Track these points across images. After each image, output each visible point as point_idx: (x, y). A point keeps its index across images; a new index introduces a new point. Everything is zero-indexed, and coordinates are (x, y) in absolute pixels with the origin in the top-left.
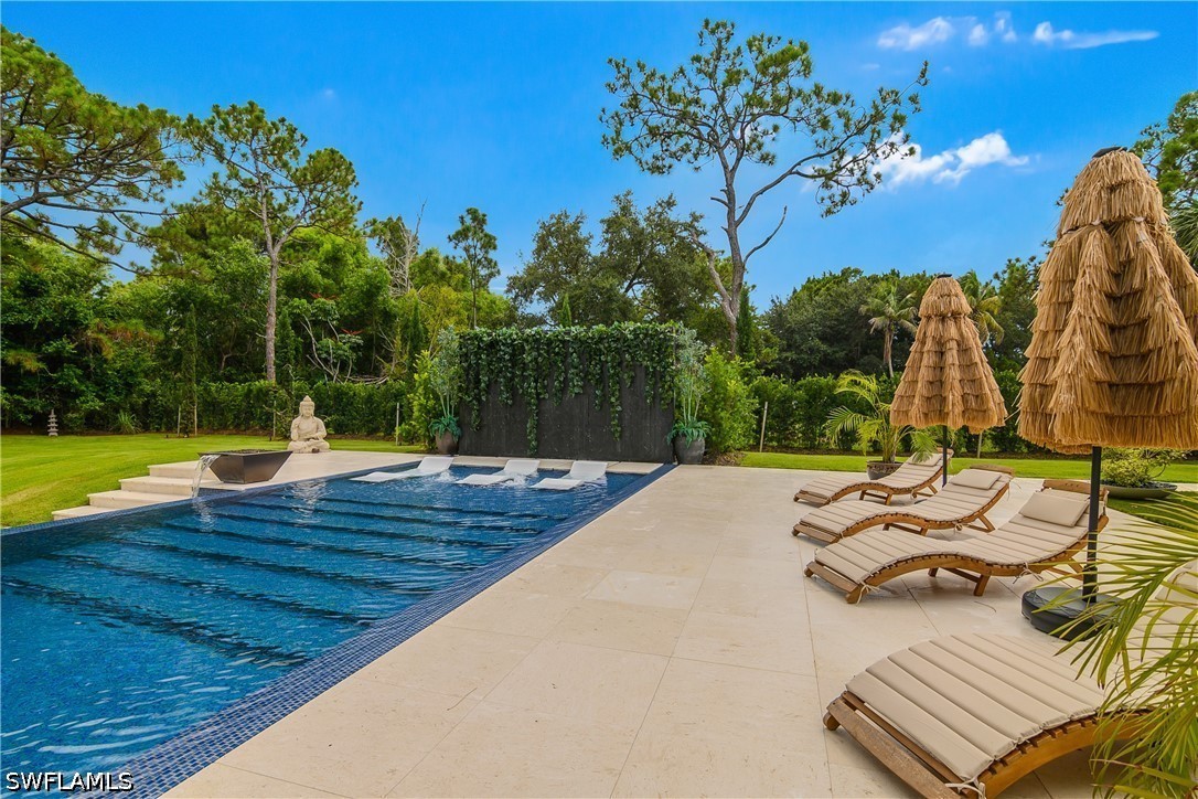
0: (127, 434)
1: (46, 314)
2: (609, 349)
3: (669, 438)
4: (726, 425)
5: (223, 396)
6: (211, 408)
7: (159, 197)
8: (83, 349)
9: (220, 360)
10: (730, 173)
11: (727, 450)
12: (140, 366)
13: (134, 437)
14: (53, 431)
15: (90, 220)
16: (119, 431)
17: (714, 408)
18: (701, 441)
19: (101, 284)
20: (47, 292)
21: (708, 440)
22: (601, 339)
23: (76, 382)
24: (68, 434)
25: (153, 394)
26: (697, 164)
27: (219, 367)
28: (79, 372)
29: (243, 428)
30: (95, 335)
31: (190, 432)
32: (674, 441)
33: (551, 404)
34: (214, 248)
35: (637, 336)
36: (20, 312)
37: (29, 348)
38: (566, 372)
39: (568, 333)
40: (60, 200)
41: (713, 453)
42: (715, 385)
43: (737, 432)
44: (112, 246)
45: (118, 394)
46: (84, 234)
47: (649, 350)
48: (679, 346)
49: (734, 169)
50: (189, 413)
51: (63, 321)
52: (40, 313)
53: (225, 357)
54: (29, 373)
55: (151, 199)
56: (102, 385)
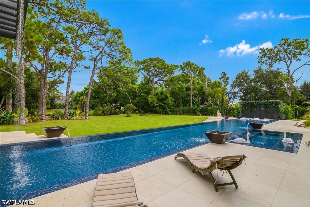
0: (170, 115)
2: (268, 104)
3: (278, 116)
4: (288, 115)
10: (288, 67)
11: (289, 118)
14: (162, 114)
17: (286, 112)
18: (284, 117)
20: (163, 94)
21: (285, 117)
22: (266, 103)
23: (166, 107)
24: (164, 114)
26: (280, 62)
30: (168, 100)
31: (181, 114)
32: (279, 117)
33: (258, 111)
35: (273, 102)
38: (261, 107)
39: (261, 102)
41: (286, 118)
42: (286, 109)
43: (290, 116)
47: (275, 104)
48: (280, 103)
49: (289, 65)
51: (166, 98)
52: (163, 97)
54: (162, 106)
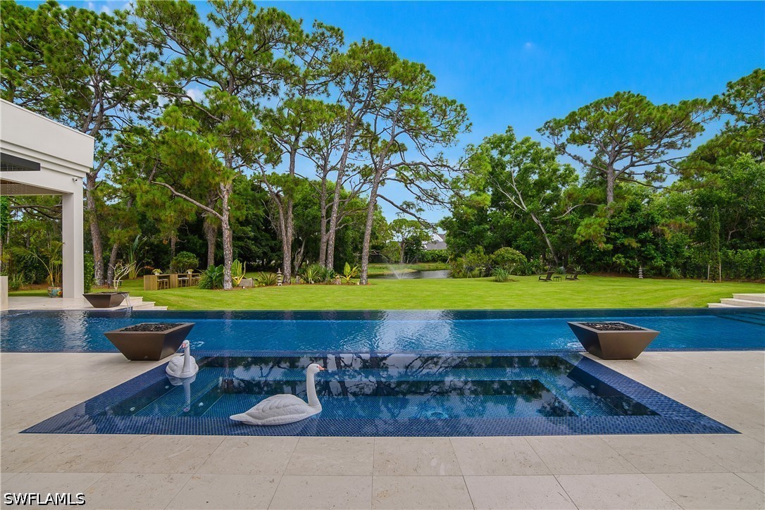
0: (676, 279)
1: (640, 220)
5: (737, 258)
6: (729, 265)
7: (687, 145)
8: (656, 235)
9: (727, 235)
12: (683, 242)
13: (680, 281)
14: (641, 276)
15: (652, 168)
16: (671, 277)
19: (649, 197)
20: (639, 209)
23: (653, 252)
24: (646, 278)
25: (689, 258)
27: (726, 239)
28: (654, 247)
29: (753, 278)
30: (661, 228)
31: (716, 279)
34: (721, 165)
36: (629, 221)
37: (631, 236)
40: (642, 163)
44: (661, 177)
45: (672, 257)
46: (647, 175)
50: (715, 268)
51: (648, 223)
52: (637, 220)
53: (731, 233)
54: (633, 248)
55: (683, 147)
56: (664, 253)
